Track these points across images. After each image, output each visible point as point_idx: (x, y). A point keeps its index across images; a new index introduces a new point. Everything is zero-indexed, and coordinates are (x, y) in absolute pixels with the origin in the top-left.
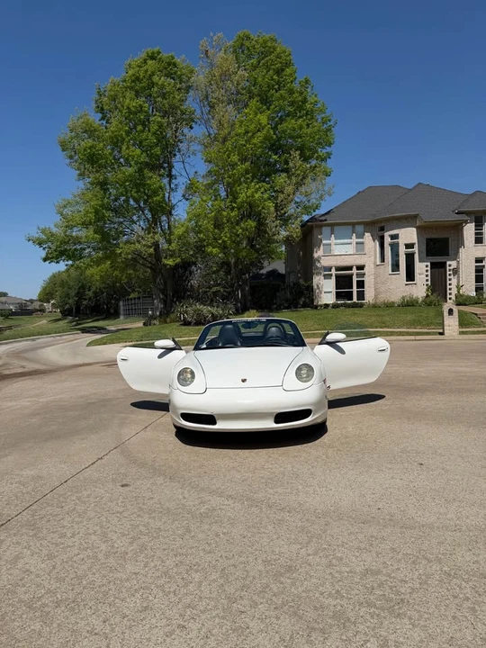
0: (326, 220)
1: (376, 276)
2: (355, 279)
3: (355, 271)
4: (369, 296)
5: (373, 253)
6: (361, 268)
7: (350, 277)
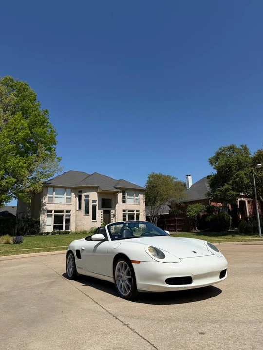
0: (50, 184)
1: (76, 216)
2: (65, 218)
3: (65, 213)
4: (72, 228)
5: (75, 204)
6: (68, 211)
7: (62, 216)
